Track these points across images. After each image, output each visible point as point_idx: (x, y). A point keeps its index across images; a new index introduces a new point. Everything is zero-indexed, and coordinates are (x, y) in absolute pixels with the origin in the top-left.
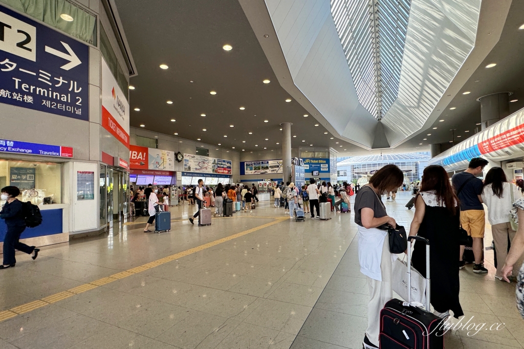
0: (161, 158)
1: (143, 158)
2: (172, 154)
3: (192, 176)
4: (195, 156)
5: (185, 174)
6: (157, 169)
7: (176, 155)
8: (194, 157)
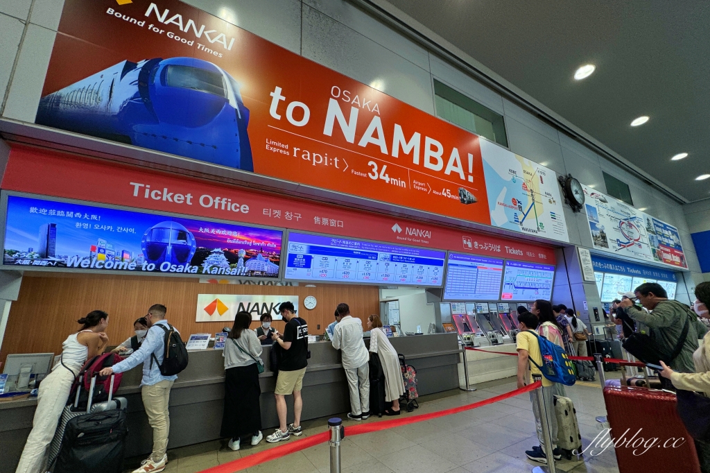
0: (524, 186)
1: (466, 172)
2: (551, 179)
3: (604, 271)
4: (606, 197)
6: (520, 231)
7: (565, 184)
8: (605, 202)
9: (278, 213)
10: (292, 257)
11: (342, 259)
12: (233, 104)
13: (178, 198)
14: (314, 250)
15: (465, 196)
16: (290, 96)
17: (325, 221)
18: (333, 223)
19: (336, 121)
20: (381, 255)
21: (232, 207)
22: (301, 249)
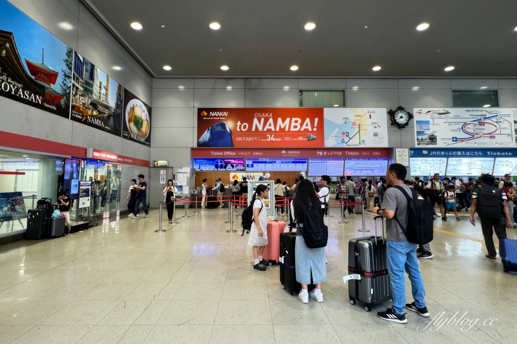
0: (354, 124)
1: (313, 127)
2: (381, 115)
3: (448, 157)
4: (449, 110)
5: (425, 152)
6: (345, 146)
7: (392, 114)
8: (448, 113)
9: (243, 153)
10: (248, 165)
11: (263, 164)
12: (228, 131)
13: (220, 154)
14: (254, 162)
15: (310, 137)
16: (242, 123)
17: (257, 153)
18: (259, 154)
19: (256, 126)
20: (277, 162)
21: (231, 154)
22: (250, 162)
